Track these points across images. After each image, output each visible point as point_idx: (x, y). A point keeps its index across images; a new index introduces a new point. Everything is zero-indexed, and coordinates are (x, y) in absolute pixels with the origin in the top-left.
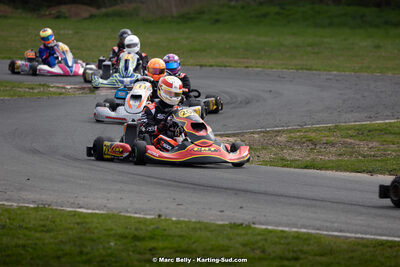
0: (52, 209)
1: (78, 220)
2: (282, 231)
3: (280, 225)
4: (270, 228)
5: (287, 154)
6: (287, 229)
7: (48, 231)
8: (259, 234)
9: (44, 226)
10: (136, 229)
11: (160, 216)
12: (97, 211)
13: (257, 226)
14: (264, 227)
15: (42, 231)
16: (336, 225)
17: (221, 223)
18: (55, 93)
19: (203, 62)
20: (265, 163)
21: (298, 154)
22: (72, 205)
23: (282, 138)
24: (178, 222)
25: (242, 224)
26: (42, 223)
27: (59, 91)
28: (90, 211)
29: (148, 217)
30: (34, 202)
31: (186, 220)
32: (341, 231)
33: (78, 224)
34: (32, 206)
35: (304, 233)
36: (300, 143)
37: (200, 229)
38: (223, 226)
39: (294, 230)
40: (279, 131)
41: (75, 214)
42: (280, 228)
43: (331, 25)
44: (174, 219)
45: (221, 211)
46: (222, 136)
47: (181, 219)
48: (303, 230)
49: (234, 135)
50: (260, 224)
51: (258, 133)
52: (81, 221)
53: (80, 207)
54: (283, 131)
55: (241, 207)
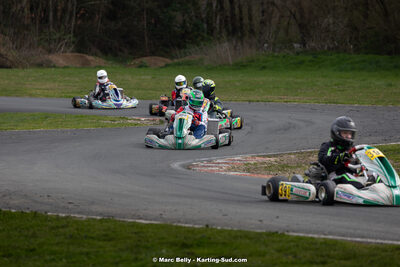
0: (115, 221)
2: (312, 238)
3: (310, 232)
4: (301, 235)
6: (316, 236)
7: (110, 240)
8: (292, 241)
9: (106, 235)
10: (185, 238)
11: (207, 226)
12: (154, 222)
13: (291, 234)
14: (296, 234)
15: (105, 240)
16: (359, 232)
17: (259, 231)
22: (133, 217)
24: (221, 231)
25: (277, 232)
26: (105, 233)
28: (148, 222)
29: (197, 226)
30: (101, 214)
31: (229, 229)
32: (363, 237)
33: (135, 233)
34: (98, 218)
35: (331, 240)
37: (241, 237)
38: (261, 234)
39: (323, 236)
40: (311, 152)
41: (134, 225)
42: (310, 235)
43: (353, 69)
44: (219, 228)
45: (261, 221)
46: (264, 156)
47: (226, 228)
48: (331, 237)
49: (274, 156)
50: (294, 231)
51: (295, 154)
52: (139, 231)
53: (141, 219)
54: (315, 152)
55: (277, 217)
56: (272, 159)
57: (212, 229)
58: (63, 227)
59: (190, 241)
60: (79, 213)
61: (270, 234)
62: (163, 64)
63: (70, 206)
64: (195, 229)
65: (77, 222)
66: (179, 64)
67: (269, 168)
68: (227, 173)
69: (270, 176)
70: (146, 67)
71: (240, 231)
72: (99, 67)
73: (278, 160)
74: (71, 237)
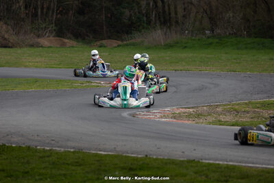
0: (83, 152)
1: (98, 159)
2: (219, 164)
3: (217, 160)
4: (211, 162)
5: (222, 118)
6: (221, 163)
7: (80, 165)
8: (205, 166)
9: (77, 162)
10: (131, 164)
11: (146, 156)
12: (110, 153)
13: (204, 161)
14: (207, 161)
15: (76, 166)
16: (250, 159)
17: (182, 159)
19: (177, 68)
20: (210, 123)
21: (228, 118)
22: (96, 149)
23: (219, 109)
24: (157, 159)
25: (194, 160)
26: (76, 161)
28: (106, 153)
29: (140, 156)
30: (74, 148)
31: (162, 157)
32: (253, 163)
33: (97, 161)
34: (72, 150)
35: (232, 165)
36: (229, 112)
37: (170, 163)
38: (183, 161)
39: (226, 163)
40: (217, 105)
41: (96, 155)
42: (217, 162)
43: (246, 48)
44: (154, 157)
45: (183, 152)
46: (186, 108)
47: (159, 157)
48: (231, 163)
49: (192, 108)
50: (206, 159)
51: (206, 106)
52: (100, 159)
53: (100, 151)
54: (220, 105)
55: (195, 150)
56: (191, 110)
57: (150, 158)
58: (48, 156)
59: (135, 166)
60: (58, 147)
61: (190, 161)
62: (116, 45)
63: (53, 142)
64: (137, 158)
65: (57, 153)
66: (127, 45)
67: (189, 116)
68: (160, 119)
69: (190, 122)
70: (105, 47)
71: (169, 159)
72: (73, 47)
73: (195, 110)
74: (53, 163)
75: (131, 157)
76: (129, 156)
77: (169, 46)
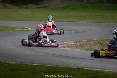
0: (25, 64)
1: (33, 67)
2: (92, 70)
3: (92, 68)
4: (89, 69)
5: (94, 47)
6: (94, 69)
7: (24, 71)
8: (85, 71)
9: (23, 69)
10: (50, 70)
11: (56, 66)
12: (38, 65)
13: (85, 68)
14: (87, 69)
15: (22, 71)
16: (108, 68)
17: (74, 68)
18: (26, 30)
19: (69, 21)
20: (87, 50)
21: (97, 47)
22: (31, 63)
23: (92, 43)
24: (62, 68)
25: (80, 68)
26: (22, 68)
27: (27, 29)
28: (36, 65)
29: (53, 66)
30: (20, 62)
31: (64, 67)
32: (110, 70)
33: (33, 68)
34: (19, 63)
35: (99, 71)
36: (98, 44)
37: (68, 69)
39: (96, 69)
40: (91, 41)
41: (32, 66)
42: (92, 69)
43: (106, 9)
44: (61, 67)
45: (75, 64)
46: (74, 42)
48: (99, 70)
49: (78, 42)
51: (85, 41)
52: (34, 67)
53: (33, 64)
54: (92, 41)
55: (80, 63)
56: (77, 43)
57: (58, 67)
58: (7, 66)
60: (12, 62)
61: (78, 69)
62: (34, 7)
63: (9, 59)
64: (53, 67)
65: (12, 65)
66: (41, 7)
67: (76, 46)
68: (62, 48)
69: (77, 49)
70: (28, 8)
71: (68, 68)
72: (11, 8)
73: (79, 43)
74: (11, 69)
75: (49, 66)
76: (48, 66)
77: (64, 8)
